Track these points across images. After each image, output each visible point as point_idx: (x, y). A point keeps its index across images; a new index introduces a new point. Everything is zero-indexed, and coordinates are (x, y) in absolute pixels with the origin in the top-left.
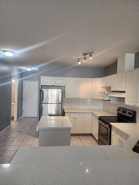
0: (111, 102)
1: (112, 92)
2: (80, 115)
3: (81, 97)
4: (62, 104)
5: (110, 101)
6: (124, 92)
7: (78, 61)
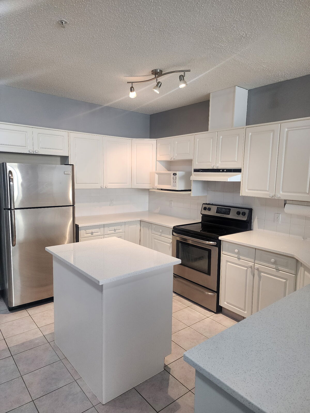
0: (193, 194)
1: (196, 171)
2: (115, 230)
3: (110, 186)
4: (73, 206)
5: (190, 190)
6: (239, 171)
7: (132, 89)
